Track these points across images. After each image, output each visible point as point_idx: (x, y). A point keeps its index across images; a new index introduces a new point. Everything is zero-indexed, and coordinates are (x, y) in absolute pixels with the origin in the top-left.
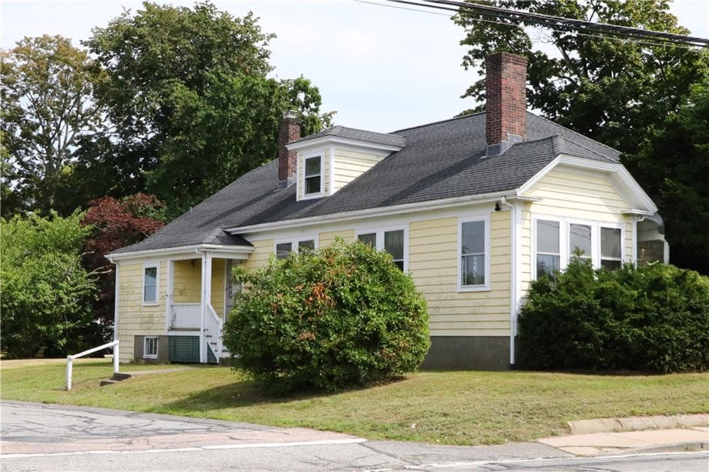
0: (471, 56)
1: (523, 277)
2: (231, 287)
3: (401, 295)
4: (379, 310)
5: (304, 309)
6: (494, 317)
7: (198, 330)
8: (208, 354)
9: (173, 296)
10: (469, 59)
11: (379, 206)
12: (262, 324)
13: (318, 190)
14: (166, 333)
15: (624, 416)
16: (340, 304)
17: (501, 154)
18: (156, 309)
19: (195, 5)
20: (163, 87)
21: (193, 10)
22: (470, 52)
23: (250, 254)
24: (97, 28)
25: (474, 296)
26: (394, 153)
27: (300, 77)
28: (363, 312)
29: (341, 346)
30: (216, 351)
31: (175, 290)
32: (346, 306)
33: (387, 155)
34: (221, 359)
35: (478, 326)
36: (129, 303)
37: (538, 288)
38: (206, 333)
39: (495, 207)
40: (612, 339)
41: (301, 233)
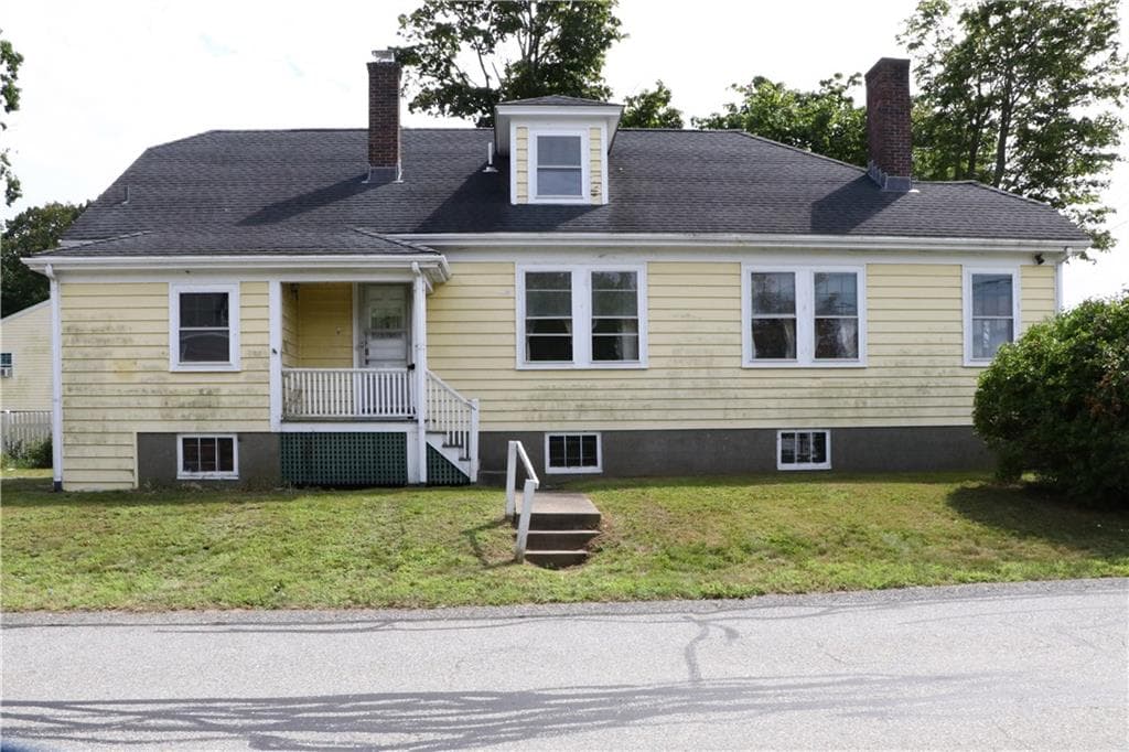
2: (366, 343)
8: (430, 467)
9: (282, 353)
13: (576, 190)
14: (275, 426)
17: (915, 190)
18: (226, 377)
30: (463, 460)
38: (427, 426)
41: (595, 259)
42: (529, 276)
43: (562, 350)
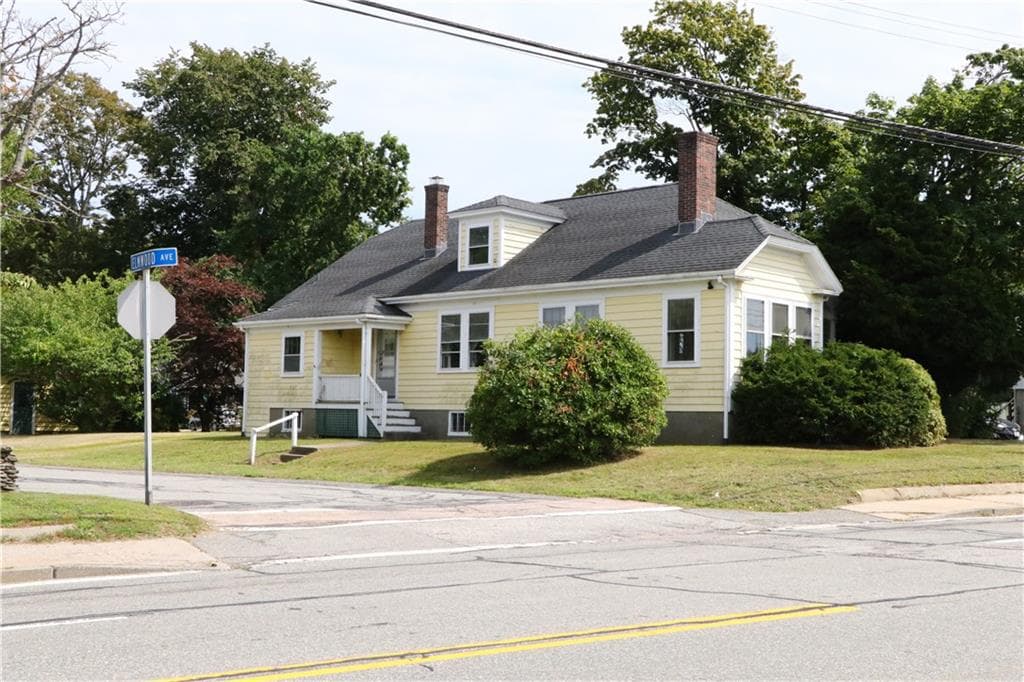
0: (595, 124)
1: (736, 354)
2: (381, 359)
3: (647, 370)
4: (629, 386)
5: (560, 383)
6: (706, 393)
7: (358, 403)
8: (368, 428)
9: (320, 367)
10: (594, 127)
11: (571, 280)
12: (519, 397)
13: (485, 260)
14: (314, 406)
15: (900, 486)
16: (593, 379)
17: (697, 231)
18: (299, 380)
19: (253, 50)
20: (220, 137)
21: (242, 54)
22: (595, 120)
23: (406, 325)
24: (142, 70)
25: (680, 372)
26: (556, 225)
27: (386, 133)
28: (617, 387)
29: (597, 420)
30: (379, 425)
31: (323, 360)
32: (598, 381)
33: (550, 227)
34: (385, 433)
35: (685, 401)
36: (263, 374)
37: (751, 365)
38: (367, 406)
39: (707, 286)
40: (836, 415)
41: (471, 305)
42: (443, 317)
43: (455, 362)
